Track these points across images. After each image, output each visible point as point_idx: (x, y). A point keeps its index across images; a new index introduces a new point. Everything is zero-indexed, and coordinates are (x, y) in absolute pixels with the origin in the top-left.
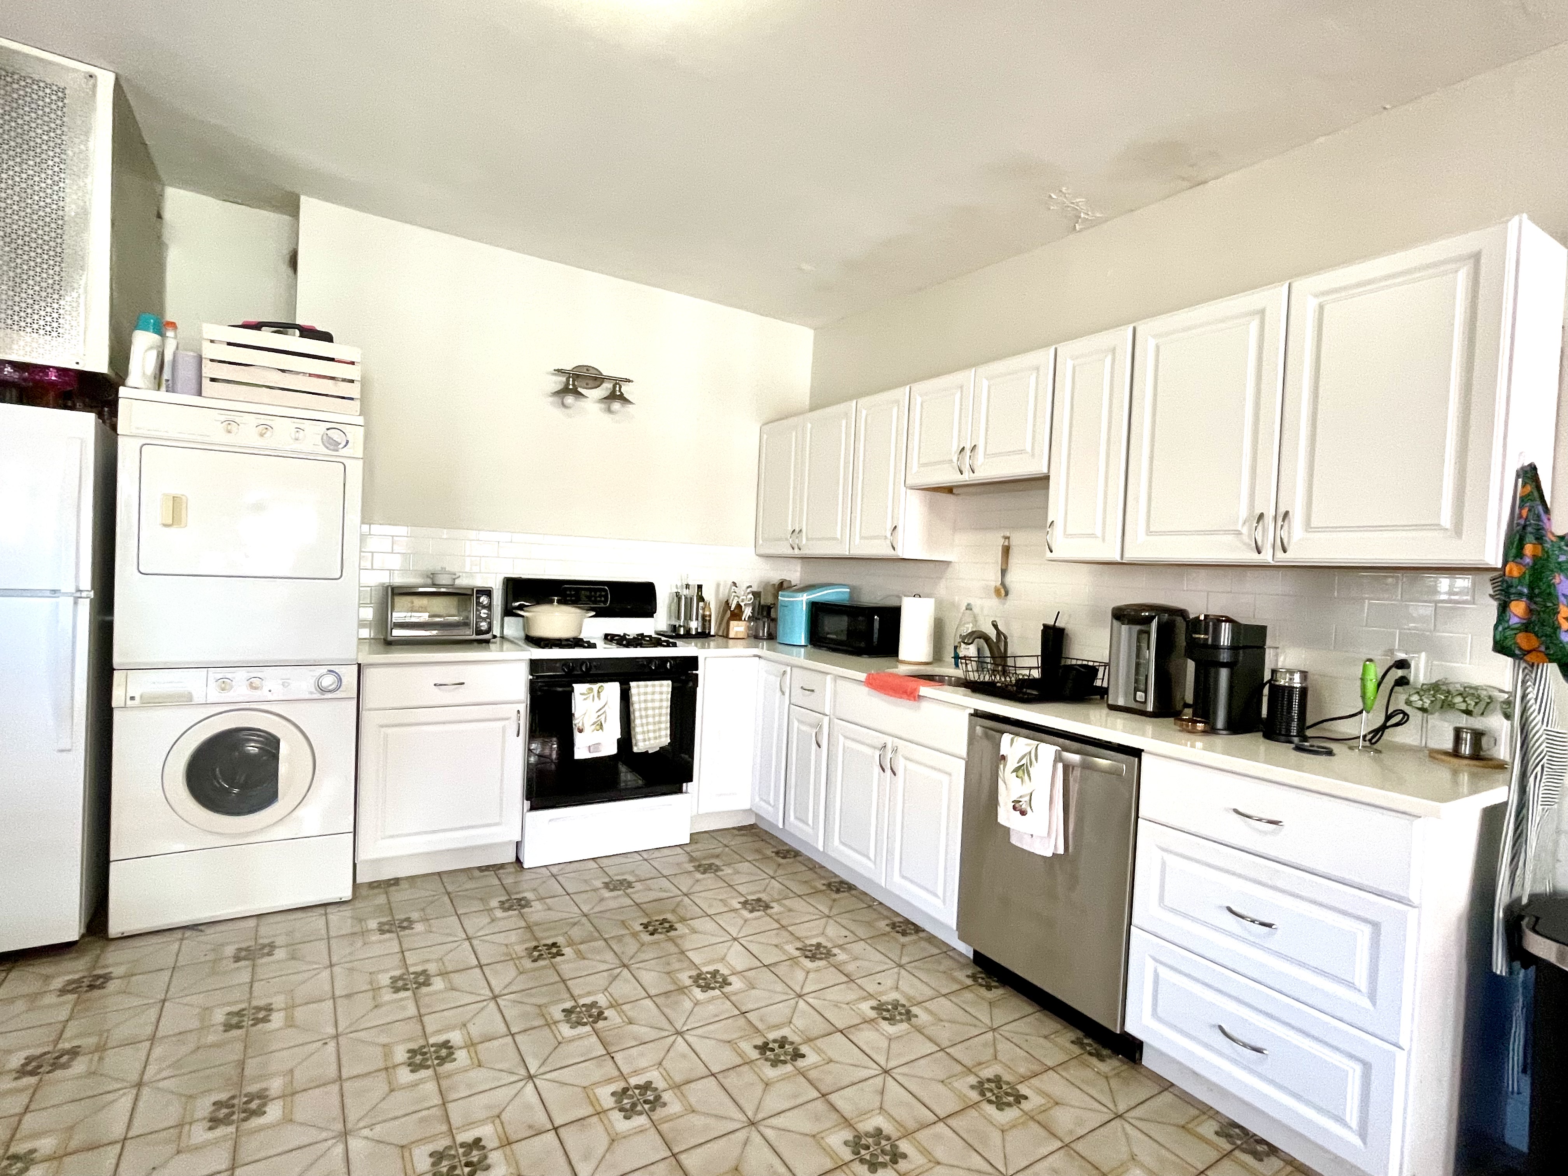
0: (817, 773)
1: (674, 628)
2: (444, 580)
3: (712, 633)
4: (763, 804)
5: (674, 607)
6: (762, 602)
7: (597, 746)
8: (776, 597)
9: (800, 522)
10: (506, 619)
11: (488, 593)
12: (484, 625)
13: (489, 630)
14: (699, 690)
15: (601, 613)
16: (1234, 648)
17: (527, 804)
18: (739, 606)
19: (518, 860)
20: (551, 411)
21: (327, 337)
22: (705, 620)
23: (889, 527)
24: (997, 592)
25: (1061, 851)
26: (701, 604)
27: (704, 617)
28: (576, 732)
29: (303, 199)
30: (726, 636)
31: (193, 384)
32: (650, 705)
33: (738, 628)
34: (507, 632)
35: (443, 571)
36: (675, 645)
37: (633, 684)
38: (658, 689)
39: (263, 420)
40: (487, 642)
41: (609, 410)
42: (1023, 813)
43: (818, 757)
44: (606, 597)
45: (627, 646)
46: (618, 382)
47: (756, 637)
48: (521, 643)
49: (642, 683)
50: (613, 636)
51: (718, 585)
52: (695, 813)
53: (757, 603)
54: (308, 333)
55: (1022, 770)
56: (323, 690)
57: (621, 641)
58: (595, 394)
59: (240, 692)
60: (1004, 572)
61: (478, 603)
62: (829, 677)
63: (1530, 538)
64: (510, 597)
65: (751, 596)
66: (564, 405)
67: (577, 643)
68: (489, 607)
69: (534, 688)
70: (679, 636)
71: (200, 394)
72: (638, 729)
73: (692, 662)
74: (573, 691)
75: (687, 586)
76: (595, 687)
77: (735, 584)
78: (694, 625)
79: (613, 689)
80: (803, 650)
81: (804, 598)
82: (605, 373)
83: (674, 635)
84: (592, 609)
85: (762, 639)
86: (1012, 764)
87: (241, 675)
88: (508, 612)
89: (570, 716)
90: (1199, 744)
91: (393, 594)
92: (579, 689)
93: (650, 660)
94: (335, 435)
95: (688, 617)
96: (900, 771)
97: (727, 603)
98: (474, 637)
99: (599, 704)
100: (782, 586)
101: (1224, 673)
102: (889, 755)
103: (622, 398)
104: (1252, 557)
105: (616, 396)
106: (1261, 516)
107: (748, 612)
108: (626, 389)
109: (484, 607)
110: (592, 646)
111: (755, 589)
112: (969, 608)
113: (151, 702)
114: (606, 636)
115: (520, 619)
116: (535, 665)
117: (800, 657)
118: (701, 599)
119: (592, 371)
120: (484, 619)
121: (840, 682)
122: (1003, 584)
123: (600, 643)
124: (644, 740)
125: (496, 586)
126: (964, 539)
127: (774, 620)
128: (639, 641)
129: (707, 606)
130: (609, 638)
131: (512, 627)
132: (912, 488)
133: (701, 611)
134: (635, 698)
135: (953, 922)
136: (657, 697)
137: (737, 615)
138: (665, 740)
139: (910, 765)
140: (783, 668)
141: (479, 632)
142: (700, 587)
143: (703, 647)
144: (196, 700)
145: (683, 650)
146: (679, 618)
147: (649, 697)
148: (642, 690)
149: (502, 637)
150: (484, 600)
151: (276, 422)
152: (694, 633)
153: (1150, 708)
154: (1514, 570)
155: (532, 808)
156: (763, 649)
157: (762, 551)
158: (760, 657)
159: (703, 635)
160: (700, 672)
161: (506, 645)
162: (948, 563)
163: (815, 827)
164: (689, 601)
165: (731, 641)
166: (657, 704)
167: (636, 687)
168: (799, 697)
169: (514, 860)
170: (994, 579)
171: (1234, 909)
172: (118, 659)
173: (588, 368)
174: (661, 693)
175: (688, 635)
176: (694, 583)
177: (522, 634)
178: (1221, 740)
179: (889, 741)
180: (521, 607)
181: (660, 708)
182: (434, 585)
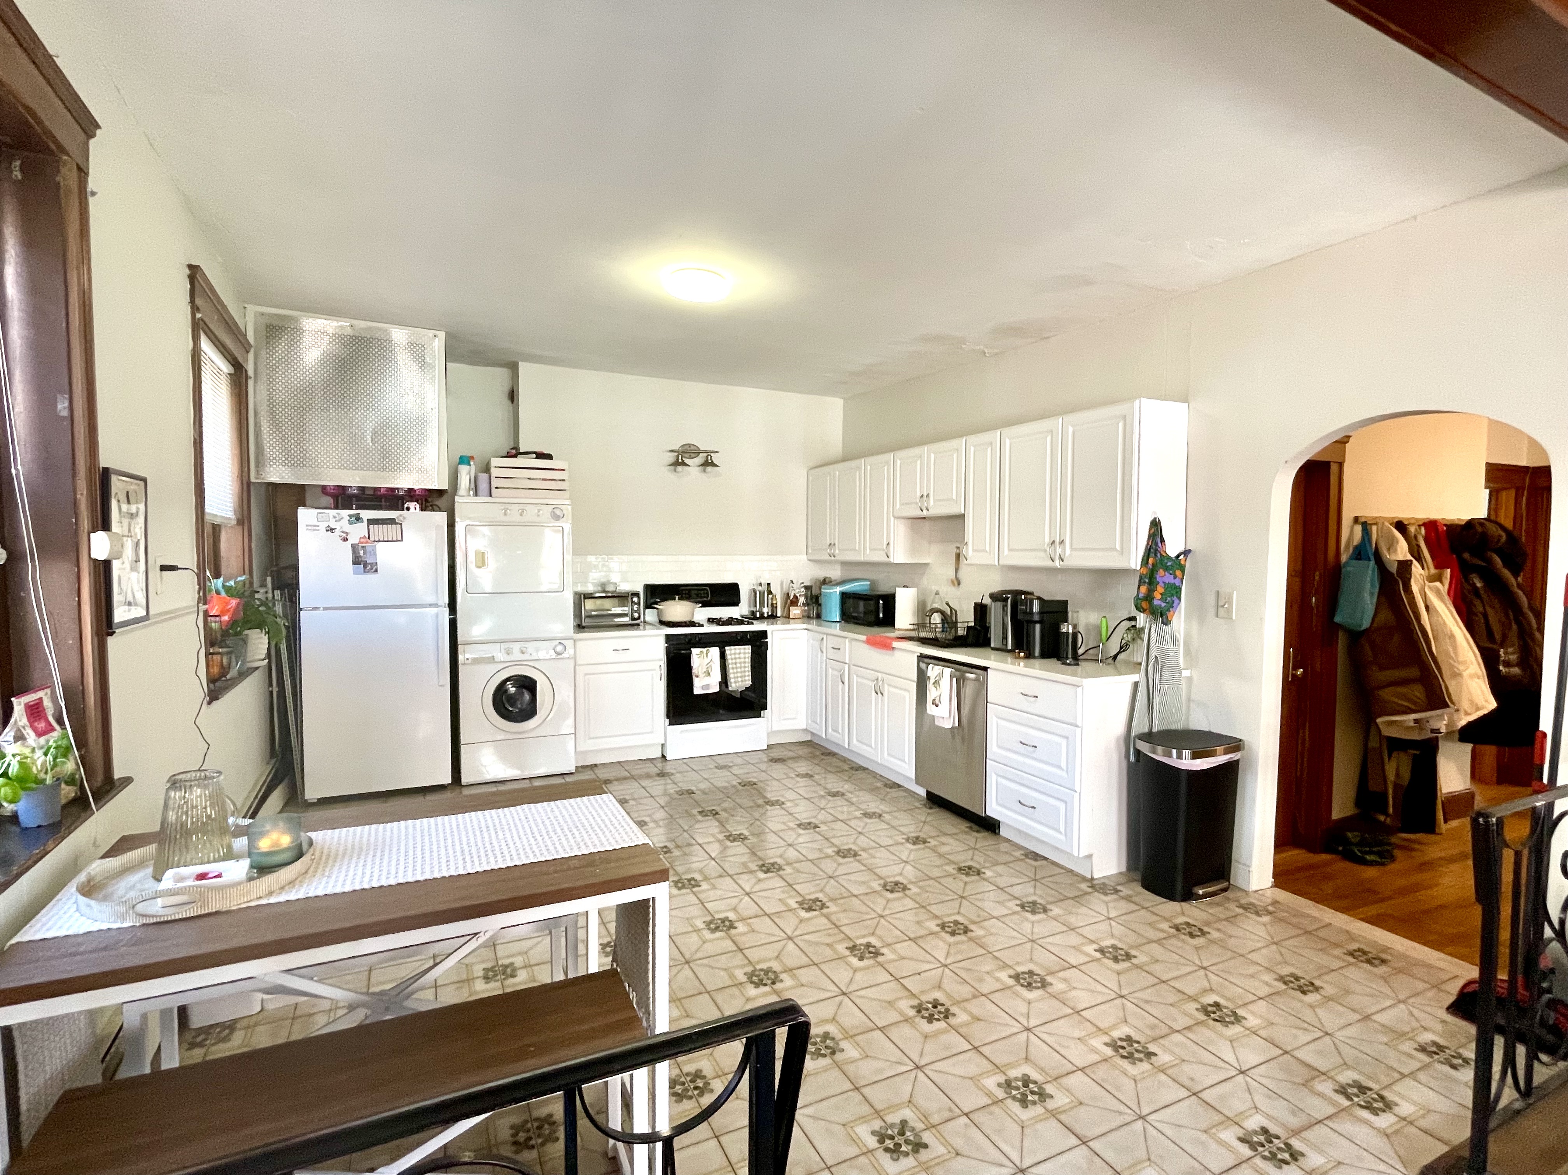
0: (843, 700)
1: (753, 613)
2: (610, 588)
3: (779, 615)
4: (814, 724)
5: (753, 598)
6: (813, 593)
7: (707, 686)
8: (820, 589)
9: (834, 539)
10: (647, 610)
11: (637, 595)
12: (636, 615)
13: (639, 618)
14: (769, 652)
15: (705, 605)
16: (1041, 612)
17: (667, 721)
18: (795, 596)
19: (664, 757)
20: (667, 474)
21: (549, 457)
22: (774, 607)
23: (885, 543)
24: (953, 582)
25: (957, 725)
26: (770, 596)
27: (772, 604)
28: (694, 677)
29: (520, 363)
30: (788, 617)
31: (487, 491)
32: (738, 661)
33: (795, 611)
34: (648, 619)
35: (609, 582)
36: (752, 623)
37: (727, 648)
38: (742, 651)
39: (521, 507)
40: (638, 625)
41: (704, 471)
42: (937, 706)
43: (843, 690)
44: (707, 594)
45: (722, 625)
46: (709, 453)
47: (809, 617)
48: (658, 625)
49: (732, 647)
50: (713, 619)
51: (782, 583)
52: (770, 730)
53: (809, 593)
54: (540, 456)
55: (936, 683)
56: (558, 654)
57: (718, 622)
58: (694, 462)
59: (516, 655)
60: (957, 570)
61: (632, 602)
62: (847, 640)
63: (1152, 555)
64: (649, 596)
65: (803, 589)
66: (675, 471)
67: (692, 624)
68: (638, 604)
69: (668, 652)
70: (756, 618)
71: (491, 496)
72: (732, 676)
73: (764, 634)
74: (691, 653)
75: (761, 584)
76: (705, 650)
77: (792, 582)
78: (766, 610)
79: (715, 651)
80: (838, 624)
81: (838, 590)
82: (702, 448)
83: (754, 617)
84: (699, 602)
85: (812, 618)
86: (932, 680)
87: (516, 647)
88: (648, 606)
89: (690, 668)
90: (1022, 664)
91: (585, 598)
92: (695, 651)
93: (737, 633)
94: (558, 512)
95: (762, 605)
96: (886, 694)
97: (788, 594)
98: (631, 622)
99: (707, 661)
100: (825, 582)
101: (1038, 627)
102: (880, 683)
103: (713, 464)
104: (1049, 563)
105: (708, 463)
106: (1053, 542)
107: (802, 600)
108: (715, 458)
109: (636, 604)
110: (702, 625)
111: (807, 583)
112: (937, 593)
113: (476, 661)
114: (709, 620)
115: (655, 610)
116: (669, 638)
117: (836, 629)
118: (770, 592)
119: (692, 448)
120: (636, 611)
121: (854, 643)
122: (957, 578)
123: (705, 624)
124: (735, 682)
125: (640, 589)
126: (935, 548)
127: (820, 605)
128: (730, 621)
129: (774, 597)
130: (711, 621)
131: (650, 615)
132: (898, 518)
133: (770, 601)
134: (728, 657)
135: (913, 776)
136: (742, 656)
137: (794, 602)
138: (749, 683)
139: (892, 690)
140: (822, 636)
141: (633, 619)
142: (769, 584)
143: (772, 624)
144: (496, 660)
145: (757, 626)
146: (755, 606)
147: (737, 656)
148: (733, 652)
149: (645, 622)
150: (635, 599)
151: (528, 507)
152: (766, 615)
153: (1009, 648)
154: (1145, 571)
155: (670, 724)
156: (813, 625)
157: (811, 558)
158: (808, 630)
159: (773, 617)
160: (769, 640)
161: (647, 627)
162: (927, 564)
163: (843, 736)
164: (762, 594)
165: (791, 621)
166: (742, 660)
167: (729, 650)
168: (832, 654)
169: (660, 755)
170: (951, 573)
171: (1023, 741)
172: (460, 639)
173: (690, 445)
174: (745, 653)
175: (762, 617)
176: (765, 581)
177: (657, 620)
178: (1037, 662)
179: (880, 675)
180: (656, 603)
181: (745, 662)
182: (604, 591)
